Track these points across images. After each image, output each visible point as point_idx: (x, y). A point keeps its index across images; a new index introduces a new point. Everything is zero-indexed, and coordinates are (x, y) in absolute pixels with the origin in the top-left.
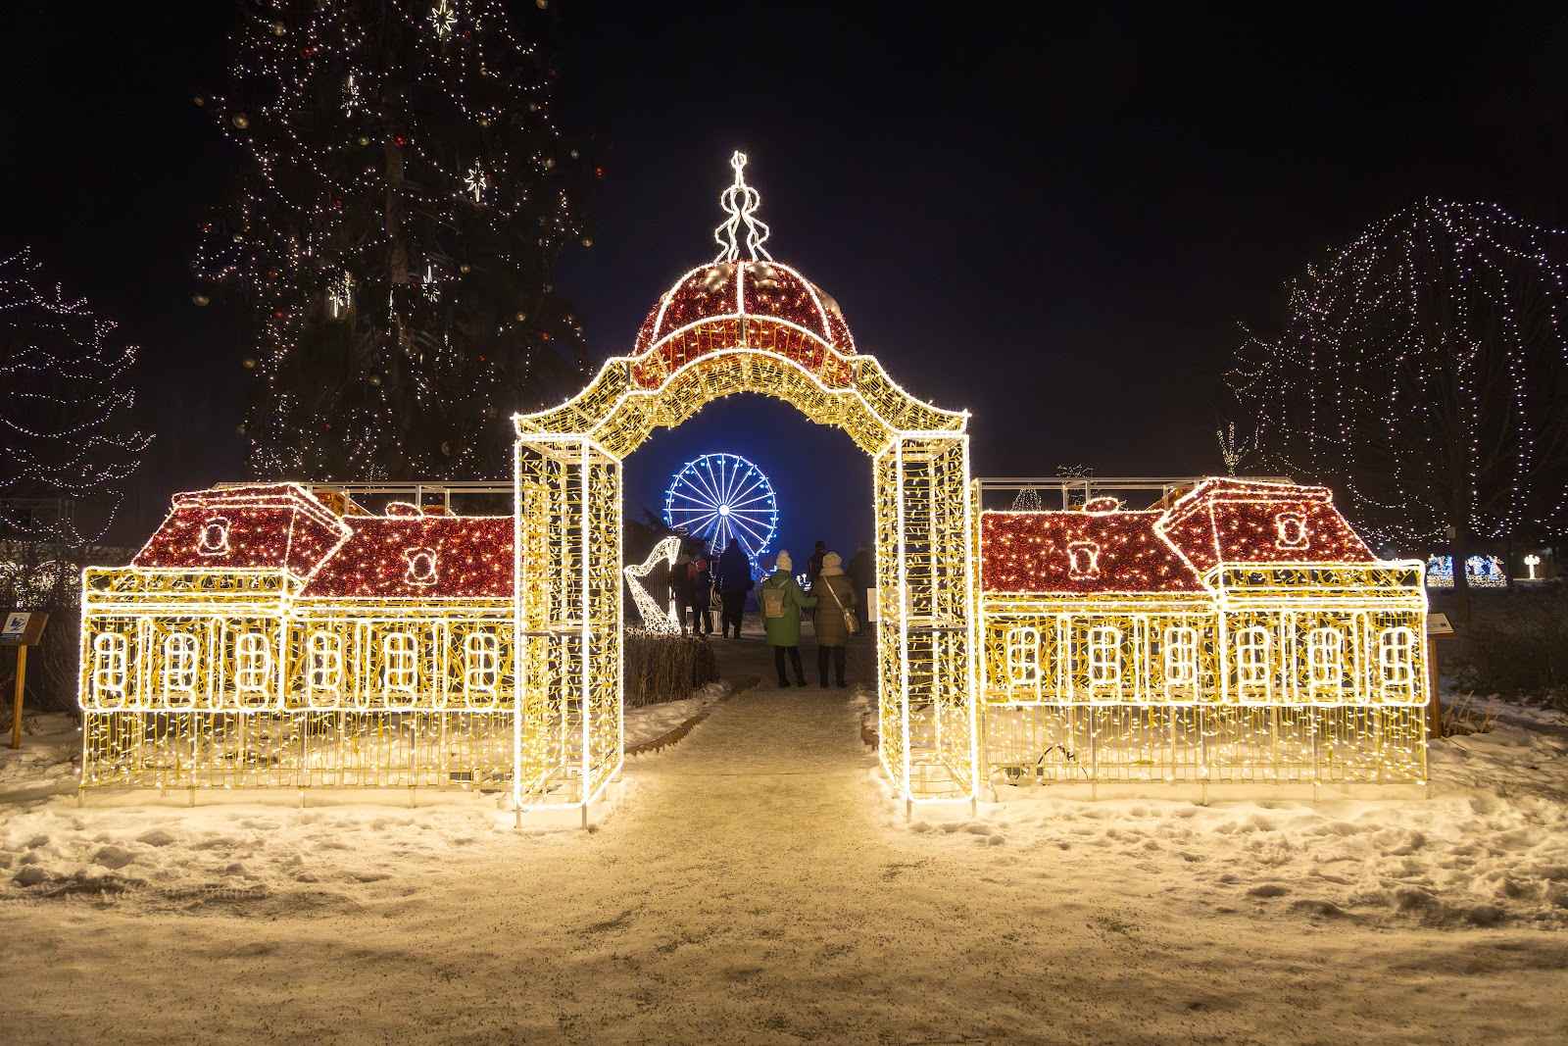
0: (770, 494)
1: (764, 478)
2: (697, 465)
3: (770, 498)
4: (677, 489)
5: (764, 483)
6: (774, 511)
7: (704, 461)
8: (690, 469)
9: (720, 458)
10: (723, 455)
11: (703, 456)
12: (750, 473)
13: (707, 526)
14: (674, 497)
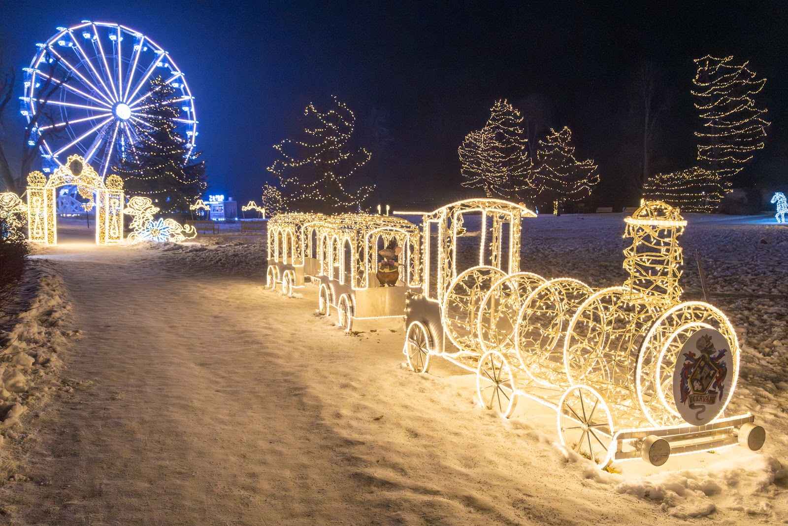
0: (185, 98)
1: (178, 74)
2: (78, 34)
3: (188, 104)
4: (42, 67)
5: (179, 81)
6: (194, 122)
7: (89, 30)
8: (67, 38)
9: (114, 31)
10: (119, 28)
11: (86, 23)
12: (159, 64)
13: (95, 135)
14: (39, 79)
